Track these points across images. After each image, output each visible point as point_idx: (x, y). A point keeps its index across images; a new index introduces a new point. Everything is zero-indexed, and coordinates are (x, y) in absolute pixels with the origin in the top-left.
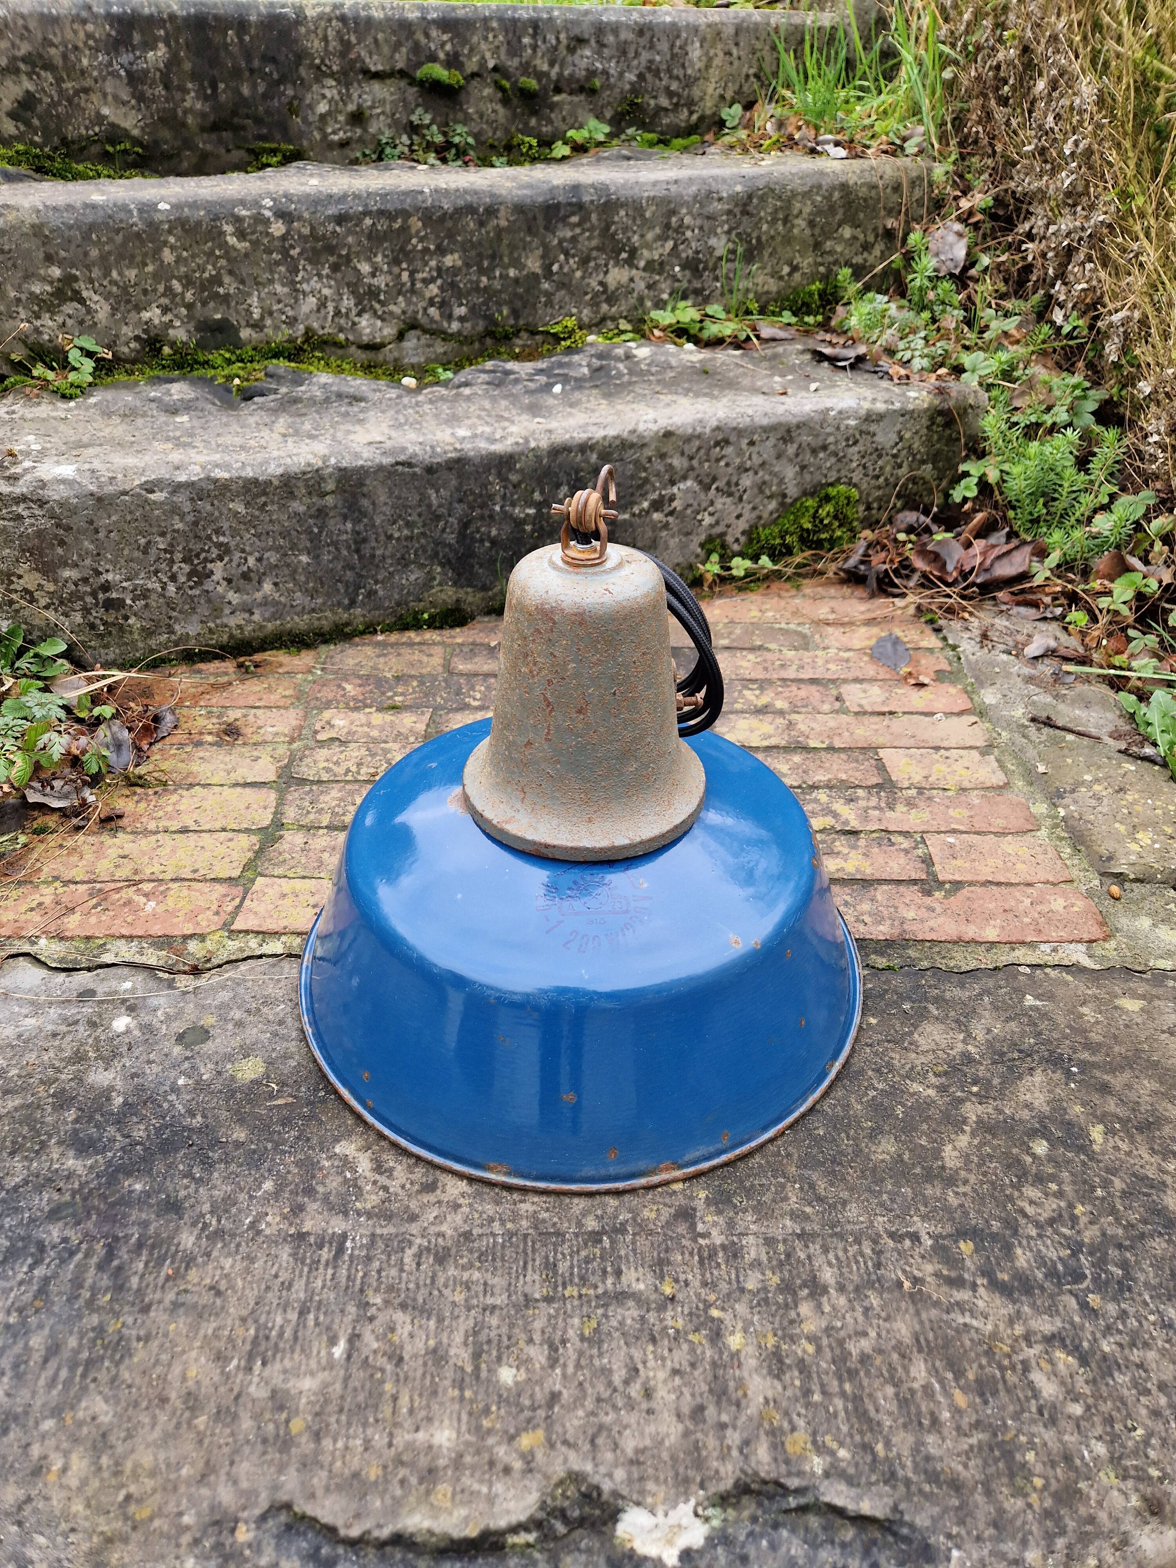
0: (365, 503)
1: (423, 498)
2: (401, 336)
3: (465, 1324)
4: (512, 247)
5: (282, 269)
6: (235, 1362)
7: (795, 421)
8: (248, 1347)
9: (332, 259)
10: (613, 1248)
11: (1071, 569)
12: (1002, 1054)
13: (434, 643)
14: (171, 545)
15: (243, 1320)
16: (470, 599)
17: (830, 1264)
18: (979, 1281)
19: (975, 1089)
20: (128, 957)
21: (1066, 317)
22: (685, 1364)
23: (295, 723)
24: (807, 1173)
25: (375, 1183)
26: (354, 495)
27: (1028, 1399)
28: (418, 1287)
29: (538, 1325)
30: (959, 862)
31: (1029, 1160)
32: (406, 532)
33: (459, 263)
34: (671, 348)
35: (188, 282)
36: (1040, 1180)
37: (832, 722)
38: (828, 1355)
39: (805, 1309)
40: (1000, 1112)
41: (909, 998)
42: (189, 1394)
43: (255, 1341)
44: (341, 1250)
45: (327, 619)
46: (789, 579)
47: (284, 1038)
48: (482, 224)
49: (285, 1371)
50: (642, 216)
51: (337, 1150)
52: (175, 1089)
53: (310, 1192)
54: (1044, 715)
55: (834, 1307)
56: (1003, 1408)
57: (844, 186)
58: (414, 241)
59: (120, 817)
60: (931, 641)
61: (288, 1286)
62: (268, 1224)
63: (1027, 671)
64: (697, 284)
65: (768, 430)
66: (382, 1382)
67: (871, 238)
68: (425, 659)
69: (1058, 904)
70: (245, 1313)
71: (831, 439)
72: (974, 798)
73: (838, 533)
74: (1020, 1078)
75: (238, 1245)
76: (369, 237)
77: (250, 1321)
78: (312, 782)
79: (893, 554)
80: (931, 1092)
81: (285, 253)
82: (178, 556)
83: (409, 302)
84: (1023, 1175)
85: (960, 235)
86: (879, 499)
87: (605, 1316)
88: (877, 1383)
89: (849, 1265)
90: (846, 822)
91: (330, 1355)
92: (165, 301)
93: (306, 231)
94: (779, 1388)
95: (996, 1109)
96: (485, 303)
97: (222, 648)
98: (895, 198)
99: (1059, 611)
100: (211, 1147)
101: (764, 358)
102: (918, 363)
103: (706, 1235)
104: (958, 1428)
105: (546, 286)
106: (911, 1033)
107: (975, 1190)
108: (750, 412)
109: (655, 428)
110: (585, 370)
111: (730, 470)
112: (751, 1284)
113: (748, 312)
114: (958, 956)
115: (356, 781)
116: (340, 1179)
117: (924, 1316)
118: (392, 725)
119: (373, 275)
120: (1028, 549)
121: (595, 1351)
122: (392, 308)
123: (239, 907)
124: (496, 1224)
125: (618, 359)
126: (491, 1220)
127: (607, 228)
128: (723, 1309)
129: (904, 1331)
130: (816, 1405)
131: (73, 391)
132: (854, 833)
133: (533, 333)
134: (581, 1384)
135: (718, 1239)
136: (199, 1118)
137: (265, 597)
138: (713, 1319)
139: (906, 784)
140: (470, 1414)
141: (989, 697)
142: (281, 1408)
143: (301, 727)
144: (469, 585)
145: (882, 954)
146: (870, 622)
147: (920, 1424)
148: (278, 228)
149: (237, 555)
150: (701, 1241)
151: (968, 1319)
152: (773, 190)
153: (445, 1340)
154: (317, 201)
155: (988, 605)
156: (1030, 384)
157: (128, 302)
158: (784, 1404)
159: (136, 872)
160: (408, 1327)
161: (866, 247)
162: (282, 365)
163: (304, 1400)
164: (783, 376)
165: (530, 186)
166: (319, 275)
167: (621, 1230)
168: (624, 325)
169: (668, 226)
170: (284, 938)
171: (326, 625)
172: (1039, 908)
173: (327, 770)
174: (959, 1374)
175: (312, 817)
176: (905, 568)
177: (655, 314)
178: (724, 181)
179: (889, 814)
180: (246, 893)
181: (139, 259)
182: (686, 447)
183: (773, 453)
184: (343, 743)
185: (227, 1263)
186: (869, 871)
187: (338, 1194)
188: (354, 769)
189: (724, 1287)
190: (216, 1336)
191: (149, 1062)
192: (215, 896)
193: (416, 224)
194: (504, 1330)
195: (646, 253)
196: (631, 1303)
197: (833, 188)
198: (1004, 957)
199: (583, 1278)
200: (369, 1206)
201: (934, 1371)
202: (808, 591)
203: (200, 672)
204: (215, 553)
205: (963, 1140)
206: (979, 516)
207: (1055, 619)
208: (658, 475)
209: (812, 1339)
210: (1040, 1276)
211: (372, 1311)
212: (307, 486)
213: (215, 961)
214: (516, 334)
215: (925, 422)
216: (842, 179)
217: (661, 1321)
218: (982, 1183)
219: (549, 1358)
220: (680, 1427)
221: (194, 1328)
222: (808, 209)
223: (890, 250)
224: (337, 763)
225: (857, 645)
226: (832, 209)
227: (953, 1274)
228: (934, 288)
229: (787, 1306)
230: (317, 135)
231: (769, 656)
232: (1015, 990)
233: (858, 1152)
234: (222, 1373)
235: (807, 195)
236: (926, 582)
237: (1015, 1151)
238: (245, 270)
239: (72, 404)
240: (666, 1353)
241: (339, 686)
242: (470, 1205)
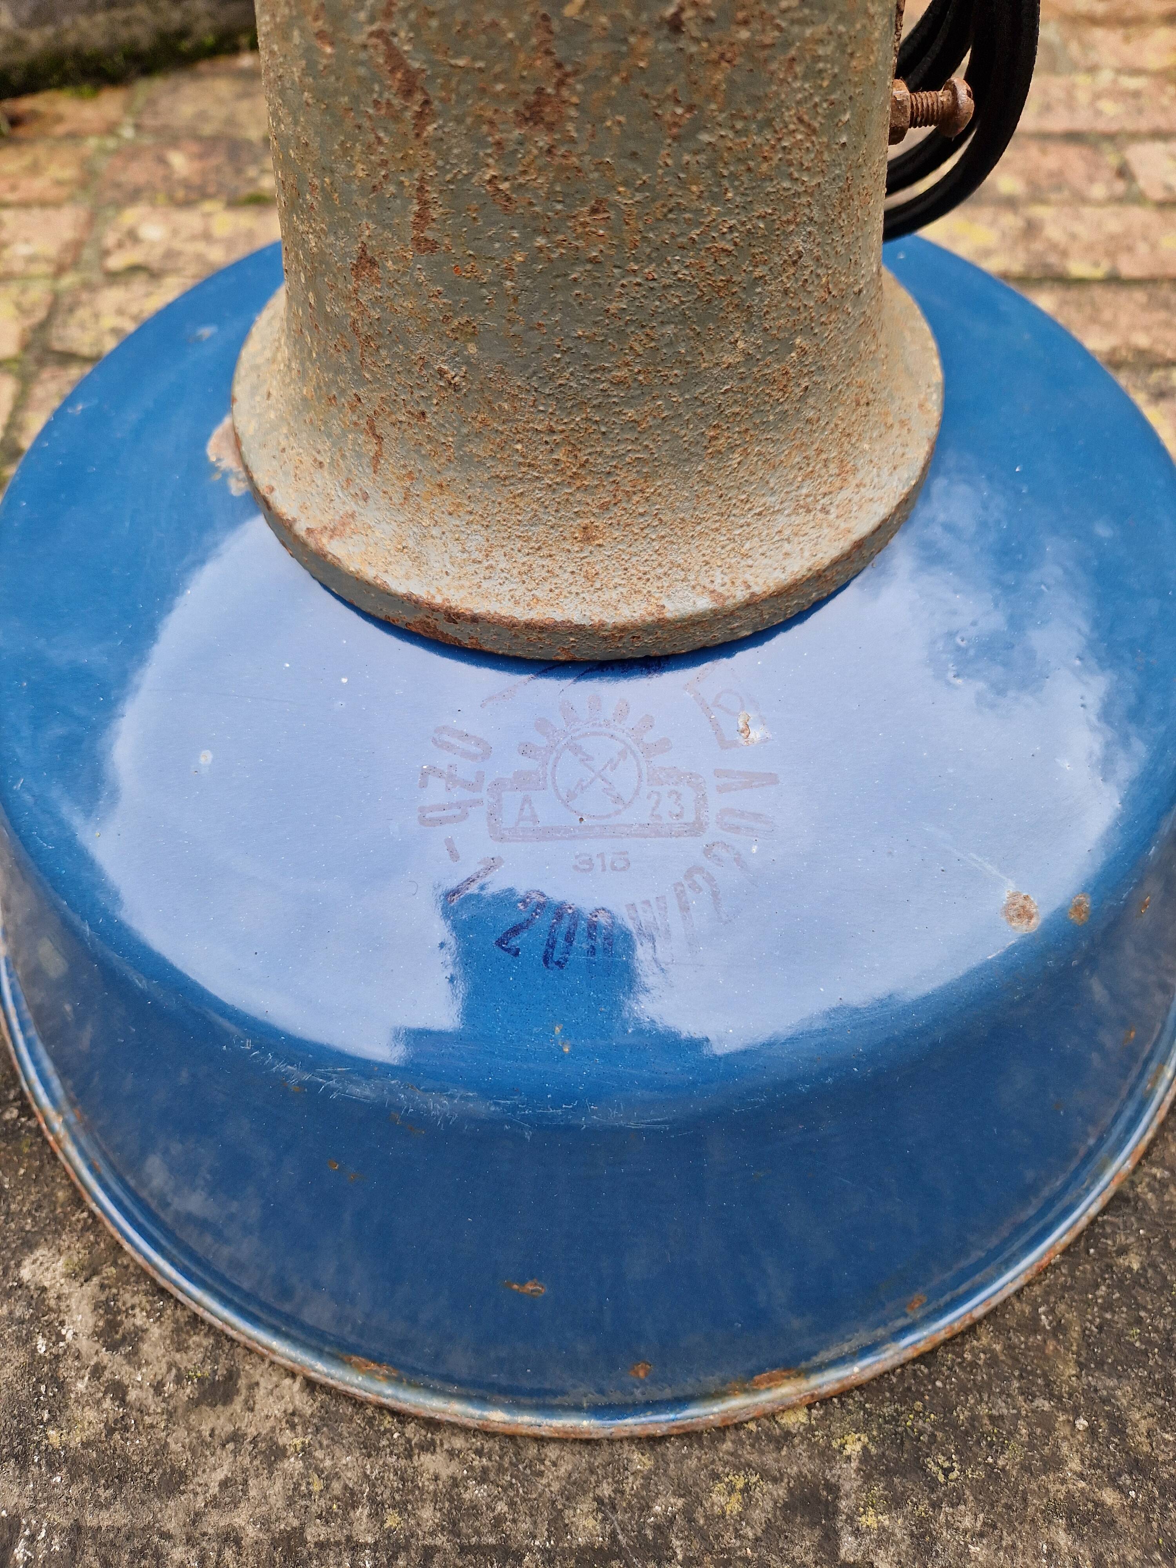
23: (69, 235)
24: (1106, 1383)
25: (97, 1371)
37: (1114, 221)
45: (142, 24)
51: (25, 1273)
116: (20, 1357)
124: (362, 1513)
143: (77, 246)
167: (658, 1549)
171: (143, 36)
200: (76, 1440)
225: (1154, 60)
241: (162, 161)
242: (306, 1452)
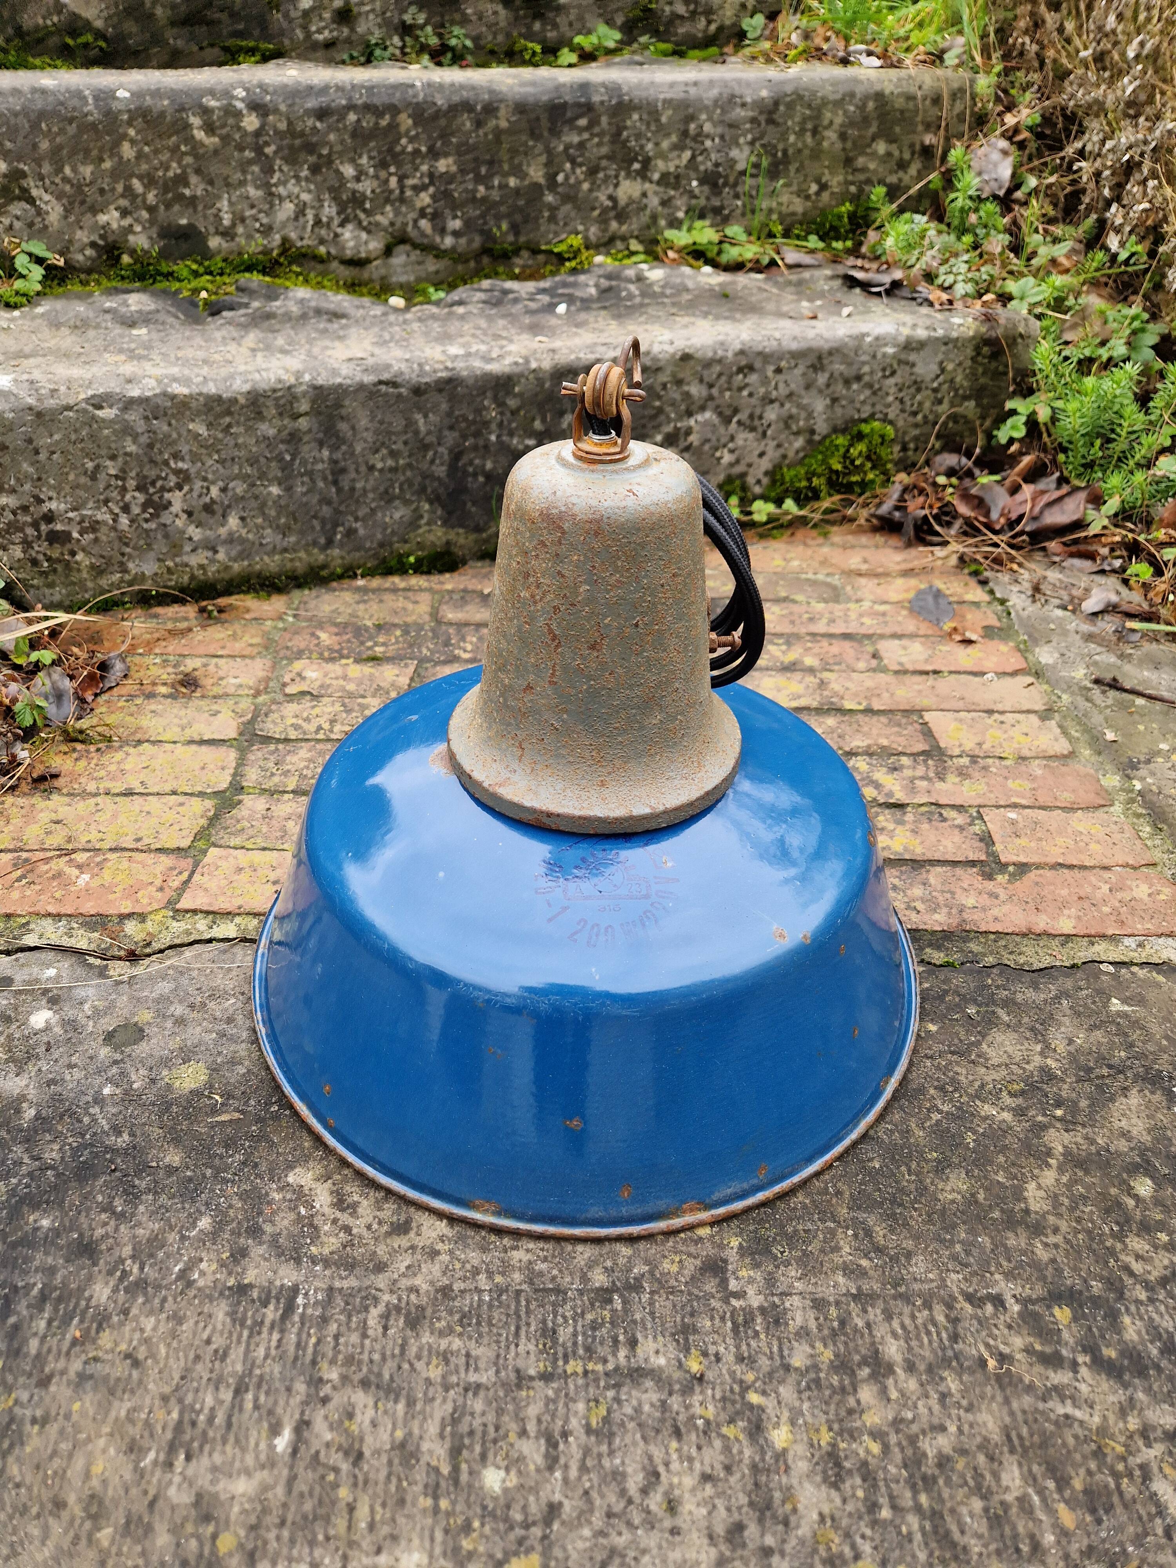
0: (343, 426)
1: (410, 424)
2: (388, 251)
3: (441, 1409)
4: (513, 152)
5: (256, 169)
6: (152, 1455)
7: (826, 346)
8: (169, 1435)
9: (312, 159)
10: (625, 1310)
11: (1129, 518)
12: (1089, 1070)
13: (421, 590)
14: (123, 471)
15: (165, 1399)
16: (462, 541)
17: (895, 1335)
18: (1080, 1359)
19: (1059, 1113)
20: (55, 940)
21: (1122, 244)
22: (718, 1467)
23: (261, 674)
24: (862, 1215)
25: (335, 1221)
26: (331, 417)
27: (1151, 1518)
28: (384, 1358)
29: (533, 1411)
30: (1023, 841)
31: (1131, 1203)
32: (390, 463)
33: (454, 169)
34: (686, 270)
35: (150, 181)
36: (1146, 1228)
37: (870, 681)
38: (898, 1457)
39: (867, 1394)
40: (1093, 1142)
41: (975, 1001)
42: (92, 1497)
43: (179, 1428)
44: (290, 1308)
45: (301, 561)
46: (815, 526)
47: (233, 1039)
48: (479, 124)
49: (214, 1469)
50: (658, 120)
51: (291, 1179)
52: (99, 1100)
53: (255, 1232)
54: (1108, 677)
55: (902, 1394)
56: (1120, 1529)
57: (879, 96)
58: (404, 141)
59: (55, 776)
60: (977, 594)
61: (222, 1355)
62: (202, 1273)
63: (1086, 628)
64: (716, 202)
65: (797, 356)
66: (335, 1486)
67: (907, 156)
68: (410, 606)
69: (1142, 891)
70: (167, 1390)
71: (866, 369)
72: (1036, 768)
73: (871, 476)
74: (1112, 1099)
75: (164, 1300)
76: (354, 134)
77: (173, 1401)
78: (278, 741)
79: (932, 499)
80: (1007, 1116)
81: (259, 150)
82: (131, 483)
83: (397, 213)
84: (1125, 1222)
85: (1005, 153)
86: (916, 439)
87: (617, 1400)
88: (961, 1493)
89: (918, 1337)
90: (890, 794)
91: (272, 1447)
92: (124, 203)
93: (283, 126)
94: (838, 1501)
95: (1086, 1138)
96: (483, 216)
97: (182, 590)
98: (935, 111)
99: (1117, 563)
100: (138, 1174)
101: (789, 283)
102: (961, 289)
103: (740, 1295)
104: (1066, 1557)
105: (549, 198)
106: (978, 1044)
107: (1067, 1241)
108: (777, 335)
109: (671, 349)
110: (593, 291)
111: (753, 401)
112: (798, 1360)
113: (771, 235)
114: (1029, 951)
115: (329, 740)
116: (292, 1216)
117: (1015, 1405)
118: (371, 678)
119: (358, 179)
120: (1082, 496)
121: (604, 1448)
122: (379, 218)
123: (187, 882)
124: (482, 1277)
125: (630, 281)
126: (476, 1272)
127: (619, 134)
128: (764, 1393)
129: (990, 1425)
130: (884, 1524)
131: (18, 299)
132: (900, 806)
133: (535, 251)
134: (586, 1493)
135: (755, 1300)
136: (126, 1137)
137: (231, 534)
138: (751, 1407)
139: (957, 752)
140: (446, 1531)
141: (1045, 656)
142: (207, 1518)
143: (268, 679)
144: (461, 526)
145: (939, 948)
146: (908, 573)
147: (1018, 1550)
148: (251, 122)
149: (198, 484)
150: (734, 1302)
151: (1069, 1409)
152: (801, 97)
153: (416, 1431)
154: (295, 93)
155: (1038, 556)
156: (1083, 315)
157: (83, 202)
158: (845, 1522)
159: (69, 841)
160: (370, 1413)
161: (902, 165)
162: (255, 279)
163: (236, 1509)
164: (811, 300)
165: (533, 84)
166: (297, 177)
167: (637, 1287)
168: (635, 245)
169: (685, 133)
170: (238, 920)
171: (300, 567)
172: (1119, 895)
173: (296, 727)
174: (1063, 1483)
175: (276, 779)
176: (946, 515)
177: (670, 234)
178: (748, 84)
179: (939, 785)
180: (196, 865)
181: (95, 153)
182: (706, 373)
183: (801, 381)
184: (315, 697)
185: (149, 1323)
186: (919, 850)
187: (291, 1235)
188: (326, 726)
189: (764, 1363)
190: (130, 1419)
191: (71, 1066)
192: (159, 869)
193: (406, 121)
194: (491, 1417)
195: (660, 164)
196: (649, 1383)
197: (866, 98)
198: (1083, 954)
199: (588, 1349)
200: (326, 1251)
201: (1031, 1479)
202: (837, 539)
203: (156, 616)
204: (173, 480)
205: (1049, 1177)
206: (1026, 460)
207: (1114, 571)
208: (673, 404)
209: (877, 1435)
210: (1155, 1352)
211: (326, 1390)
212: (277, 406)
213: (156, 946)
214: (517, 252)
215: (970, 352)
216: (878, 88)
217: (687, 1407)
218: (1076, 1232)
219: (547, 1456)
220: (713, 1552)
221: (104, 1408)
222: (839, 120)
223: (927, 169)
224: (307, 720)
225: (894, 597)
226: (866, 121)
227: (1048, 1350)
228: (976, 210)
229: (843, 1390)
230: (299, 34)
231: (795, 608)
232: (1099, 992)
233: (922, 1190)
234: (136, 1469)
235: (839, 103)
236: (970, 530)
237: (1114, 1191)
238: (215, 168)
239: (16, 313)
240: (694, 1451)
241: (313, 634)
242: (451, 1252)
